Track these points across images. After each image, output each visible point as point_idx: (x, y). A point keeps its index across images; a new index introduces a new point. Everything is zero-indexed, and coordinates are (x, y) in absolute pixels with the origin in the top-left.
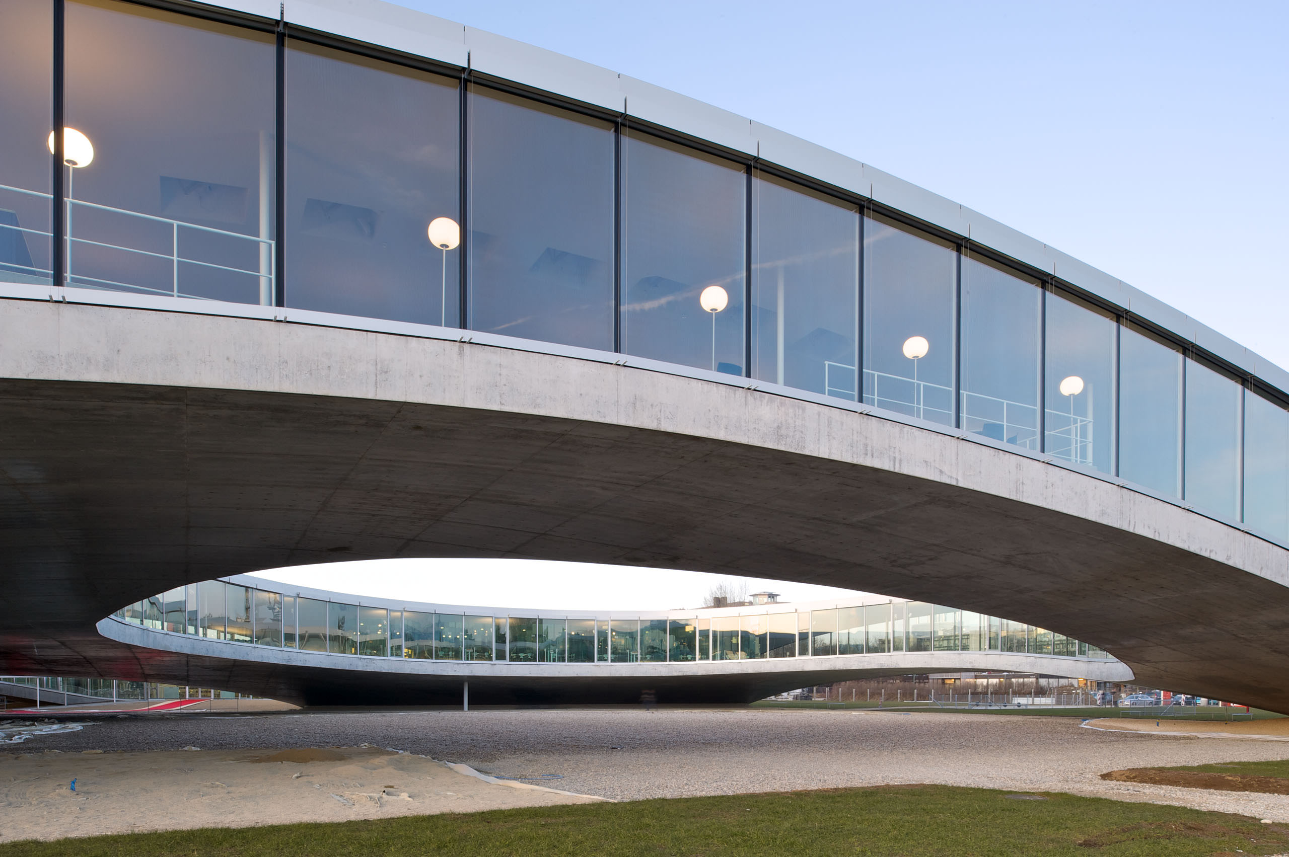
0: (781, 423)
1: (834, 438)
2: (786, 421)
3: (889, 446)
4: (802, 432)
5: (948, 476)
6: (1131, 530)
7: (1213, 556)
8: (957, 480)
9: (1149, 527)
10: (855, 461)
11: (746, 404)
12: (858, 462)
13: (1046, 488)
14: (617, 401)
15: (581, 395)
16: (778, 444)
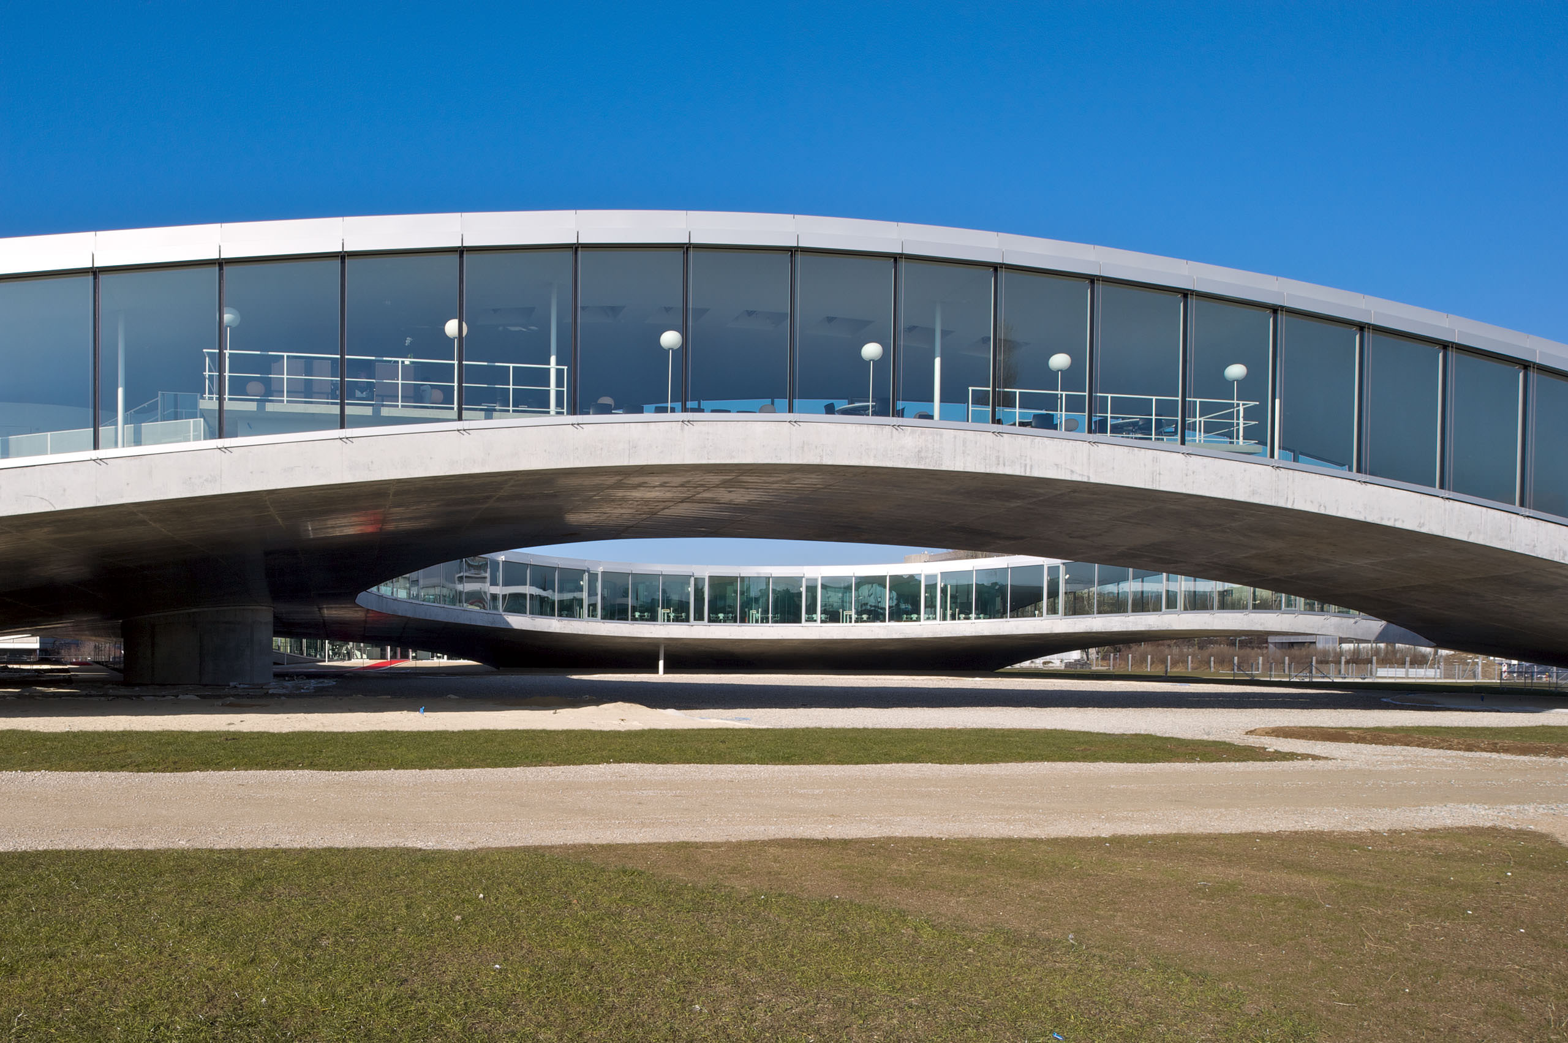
0: (921, 448)
1: (969, 455)
2: (926, 445)
3: (1021, 456)
4: (939, 453)
5: (1080, 475)
6: (1289, 506)
7: (1398, 525)
8: (1089, 477)
9: (1312, 502)
10: (988, 471)
11: (892, 437)
12: (991, 472)
13: (1187, 475)
14: (790, 447)
15: (764, 446)
16: (918, 464)
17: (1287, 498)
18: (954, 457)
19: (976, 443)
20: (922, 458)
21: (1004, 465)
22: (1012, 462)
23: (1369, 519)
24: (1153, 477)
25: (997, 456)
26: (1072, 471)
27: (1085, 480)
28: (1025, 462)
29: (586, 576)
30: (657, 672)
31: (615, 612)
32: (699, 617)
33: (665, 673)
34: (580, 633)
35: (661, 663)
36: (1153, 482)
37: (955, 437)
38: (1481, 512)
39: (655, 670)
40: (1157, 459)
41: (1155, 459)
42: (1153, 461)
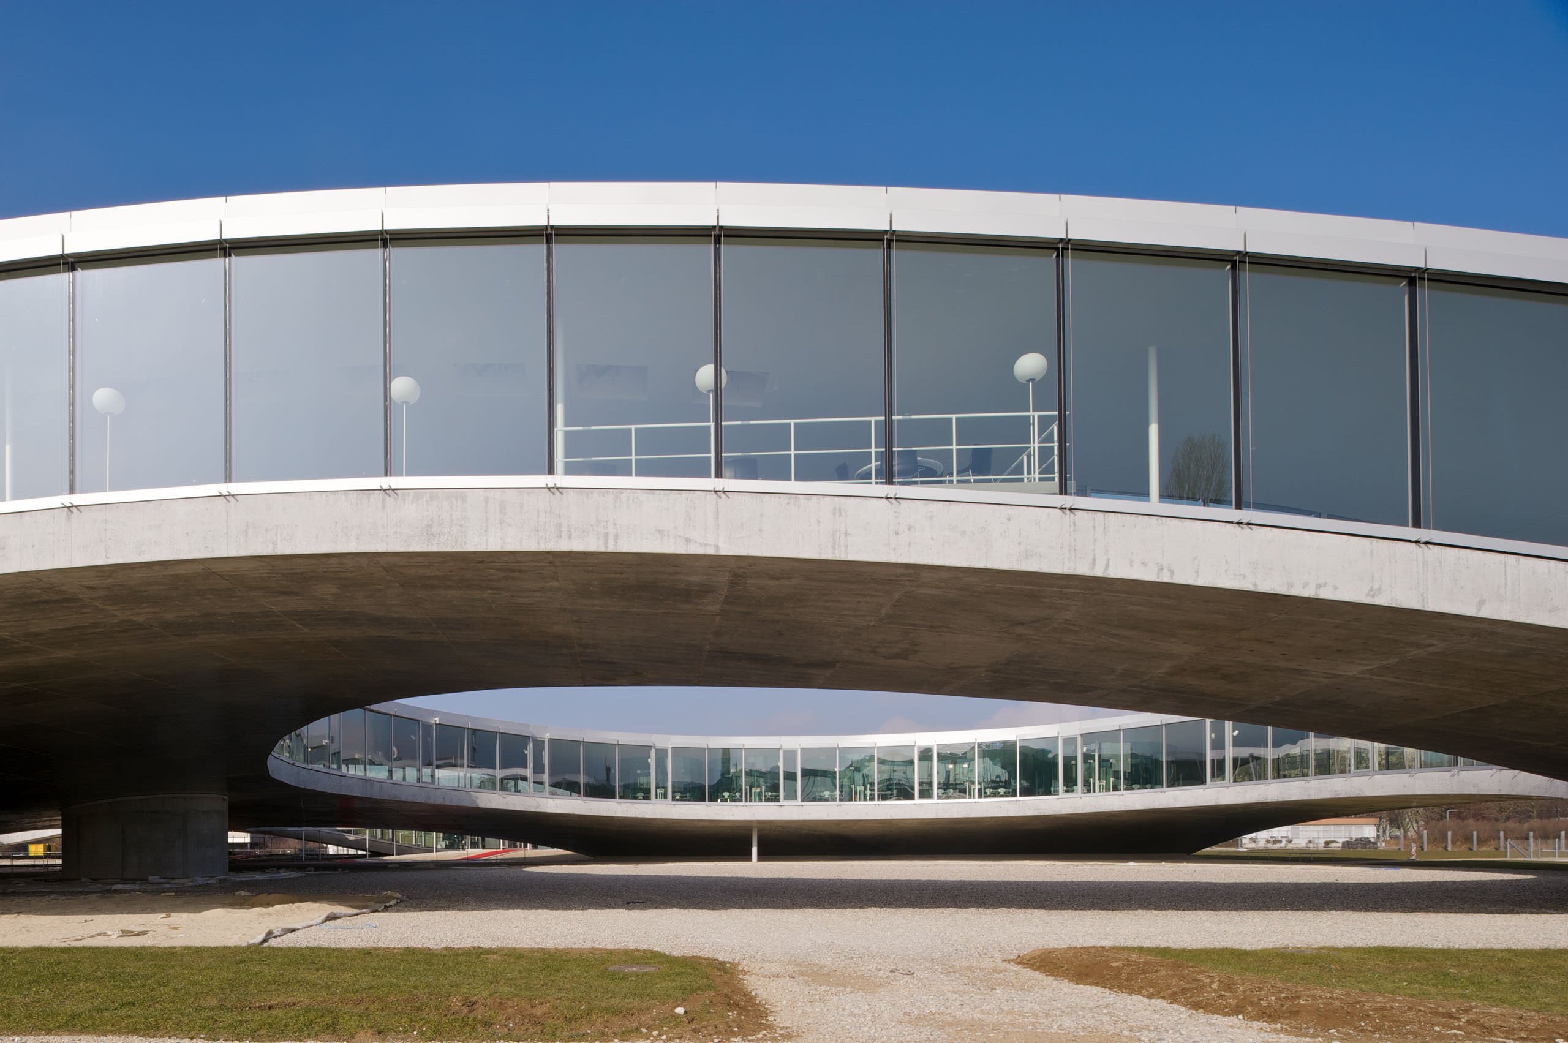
0: (432, 520)
1: (510, 525)
2: (439, 516)
3: (597, 521)
4: (462, 526)
5: (701, 544)
6: (1099, 572)
7: (1326, 594)
8: (717, 547)
9: (1144, 564)
10: (543, 548)
11: (384, 507)
12: (548, 549)
13: (897, 533)
14: (227, 533)
15: (187, 534)
16: (428, 545)
17: (1094, 560)
18: (486, 531)
19: (522, 506)
20: (433, 534)
21: (570, 537)
22: (584, 531)
23: (1265, 587)
24: (834, 539)
25: (557, 525)
26: (688, 540)
27: (711, 551)
28: (605, 531)
29: (653, 752)
30: (750, 859)
32: (791, 796)
33: (759, 860)
35: (755, 850)
36: (834, 548)
37: (487, 500)
38: (1505, 564)
39: (747, 856)
40: (840, 510)
41: (837, 511)
42: (834, 514)
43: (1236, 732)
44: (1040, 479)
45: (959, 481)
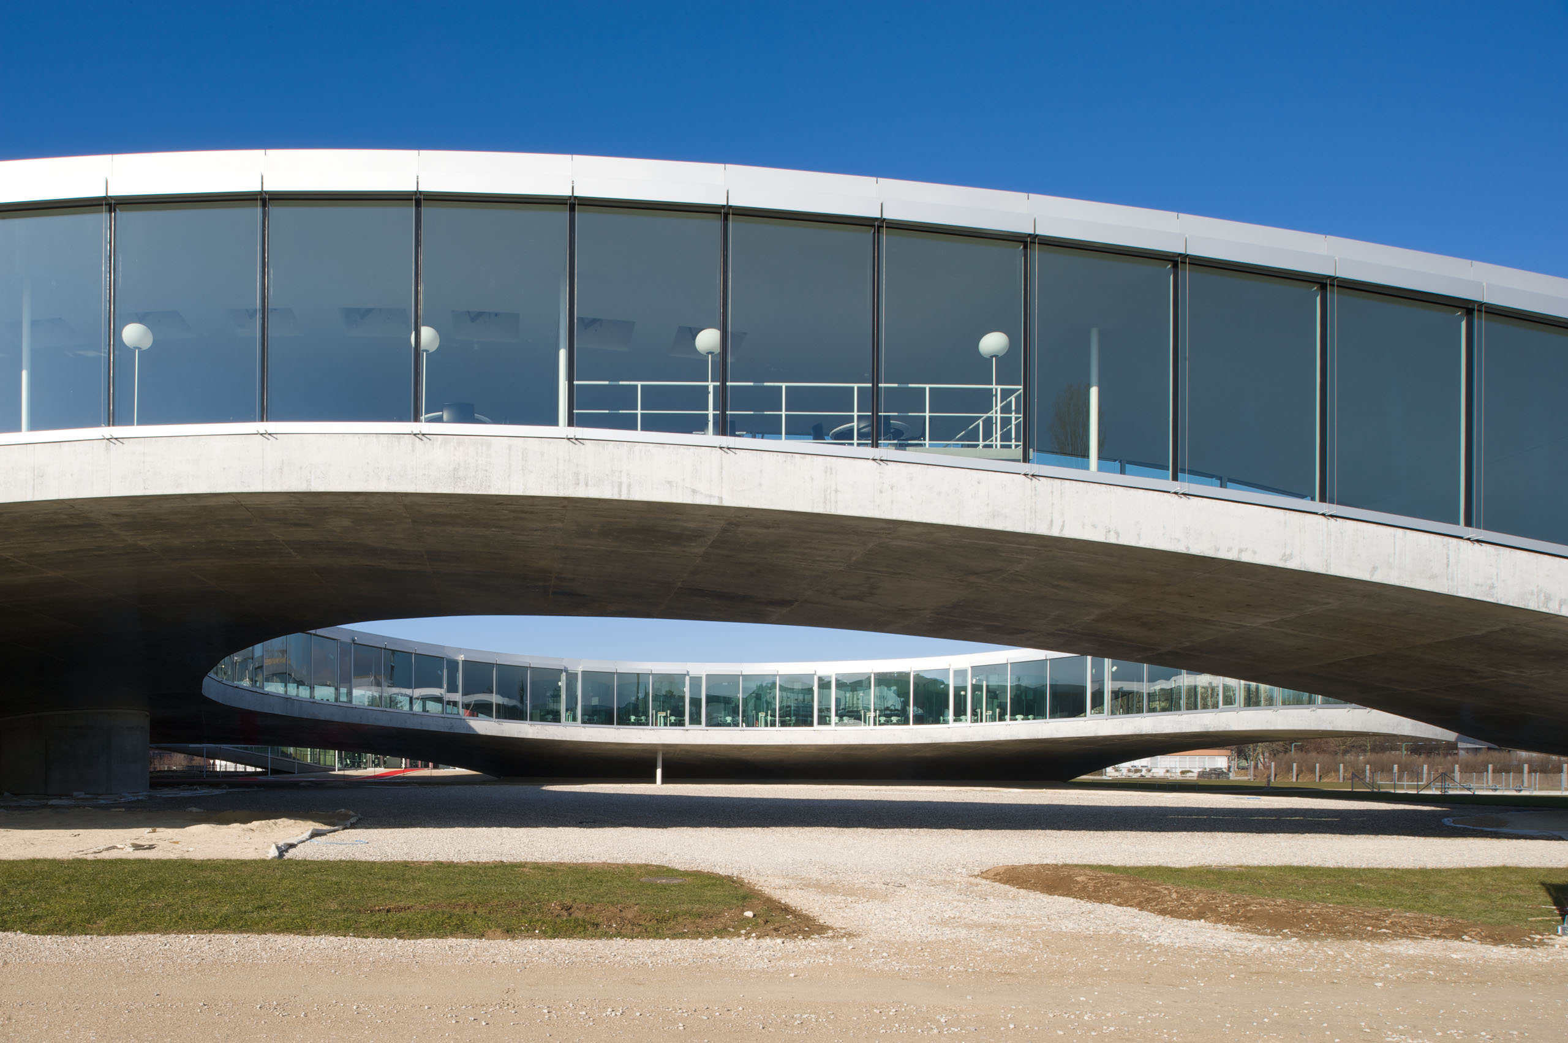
0: (459, 464)
1: (532, 472)
2: (465, 461)
3: (612, 471)
4: (486, 471)
5: (706, 496)
6: (1055, 533)
7: (1246, 558)
8: (721, 499)
9: (1094, 526)
10: (561, 494)
11: (413, 451)
12: (566, 495)
13: (881, 492)
14: (263, 469)
15: (224, 469)
16: (454, 488)
17: (1052, 521)
18: (509, 476)
19: (542, 455)
20: (459, 478)
21: (587, 485)
22: (599, 480)
23: (1196, 550)
24: (825, 495)
25: (575, 473)
26: (694, 491)
27: (715, 502)
28: (620, 480)
29: (564, 676)
30: (654, 782)
31: (599, 715)
32: (695, 720)
33: (663, 782)
34: (556, 738)
35: (659, 772)
36: (825, 503)
37: (510, 448)
38: (1394, 536)
39: (653, 780)
40: (831, 469)
41: (829, 470)
42: (826, 472)
43: (1115, 668)
44: (1002, 446)
45: (930, 445)
